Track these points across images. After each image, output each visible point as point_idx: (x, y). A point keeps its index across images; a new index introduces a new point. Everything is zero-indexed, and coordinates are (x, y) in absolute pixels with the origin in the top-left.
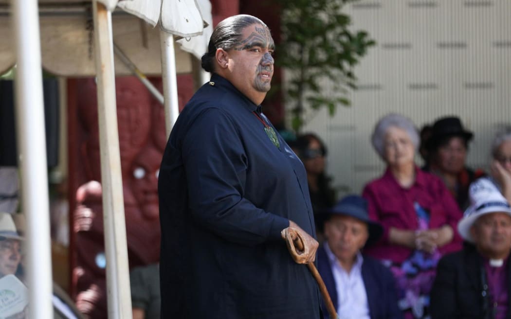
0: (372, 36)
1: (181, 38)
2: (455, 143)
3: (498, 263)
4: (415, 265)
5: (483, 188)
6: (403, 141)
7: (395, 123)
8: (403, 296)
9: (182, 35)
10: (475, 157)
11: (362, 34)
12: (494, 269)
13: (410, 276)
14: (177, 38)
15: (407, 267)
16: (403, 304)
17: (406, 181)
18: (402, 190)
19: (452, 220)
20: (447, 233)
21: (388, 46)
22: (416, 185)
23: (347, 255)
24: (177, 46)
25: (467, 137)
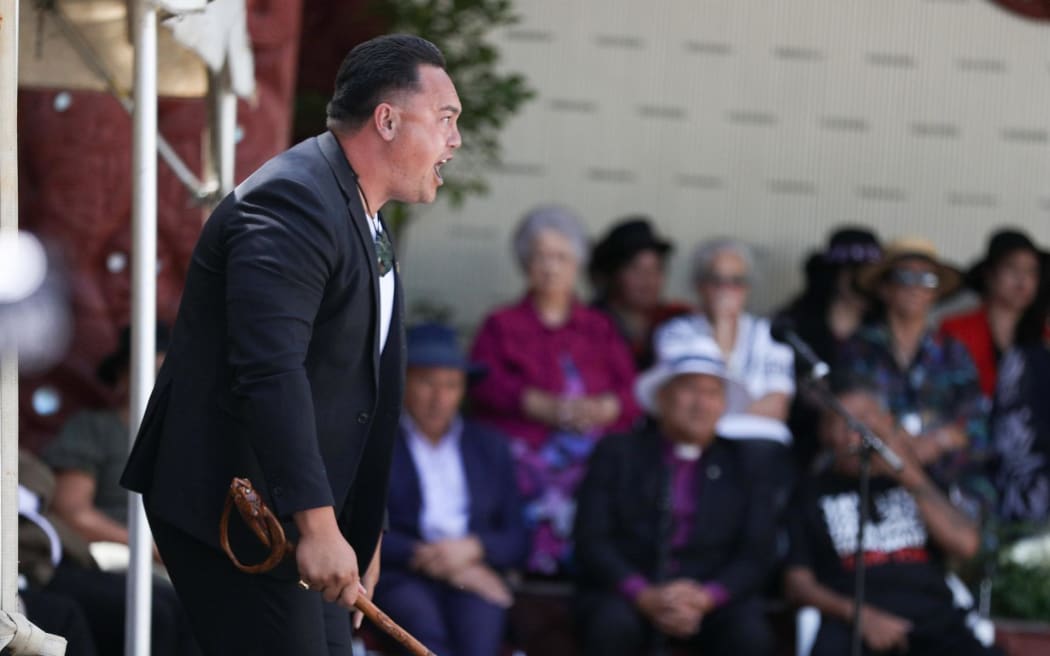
0: (534, 80)
1: (170, 16)
2: (647, 260)
3: (689, 452)
4: (563, 451)
5: (680, 337)
6: (561, 257)
7: (554, 224)
8: (537, 494)
9: (172, 11)
10: (675, 287)
11: (515, 81)
12: (683, 463)
13: (555, 470)
14: (164, 16)
15: (550, 456)
16: (538, 510)
17: (554, 315)
18: (547, 332)
19: (620, 384)
20: (608, 408)
21: (561, 105)
22: (571, 325)
23: (437, 424)
24: (164, 32)
25: (663, 249)
